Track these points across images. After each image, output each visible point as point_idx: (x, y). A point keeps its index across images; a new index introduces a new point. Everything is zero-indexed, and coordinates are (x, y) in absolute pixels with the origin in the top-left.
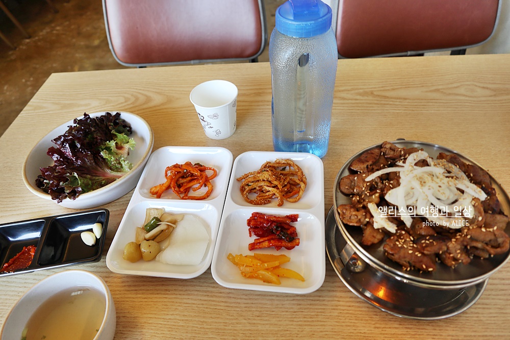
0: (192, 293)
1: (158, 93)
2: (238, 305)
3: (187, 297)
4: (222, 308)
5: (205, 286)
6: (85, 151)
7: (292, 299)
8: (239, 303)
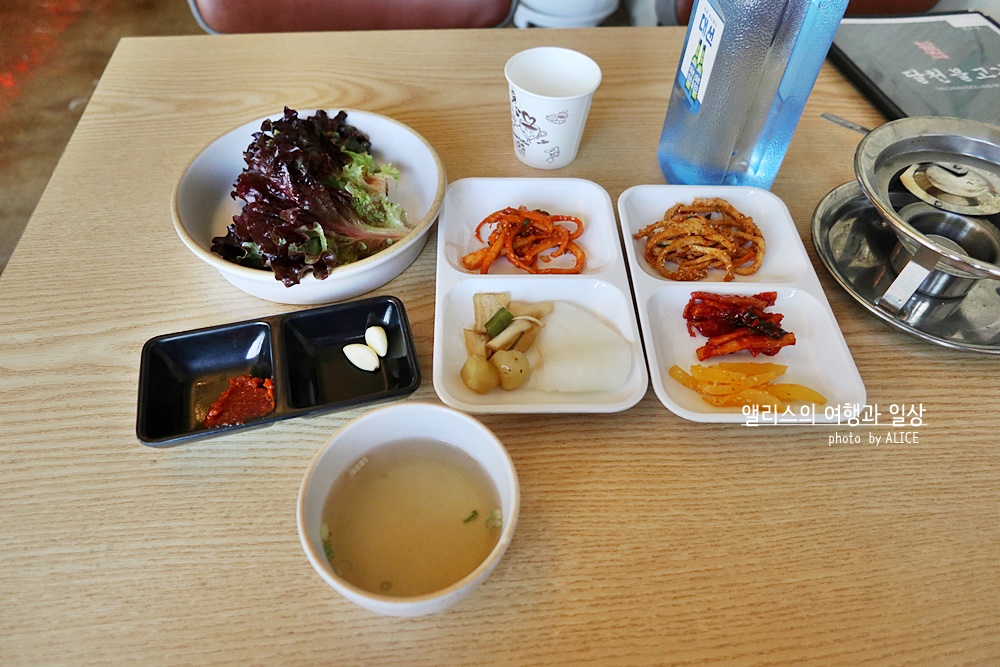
0: (610, 442)
1: (386, 81)
2: (703, 457)
3: (601, 450)
4: (676, 464)
5: (630, 430)
6: (313, 184)
7: (797, 439)
8: (706, 454)
